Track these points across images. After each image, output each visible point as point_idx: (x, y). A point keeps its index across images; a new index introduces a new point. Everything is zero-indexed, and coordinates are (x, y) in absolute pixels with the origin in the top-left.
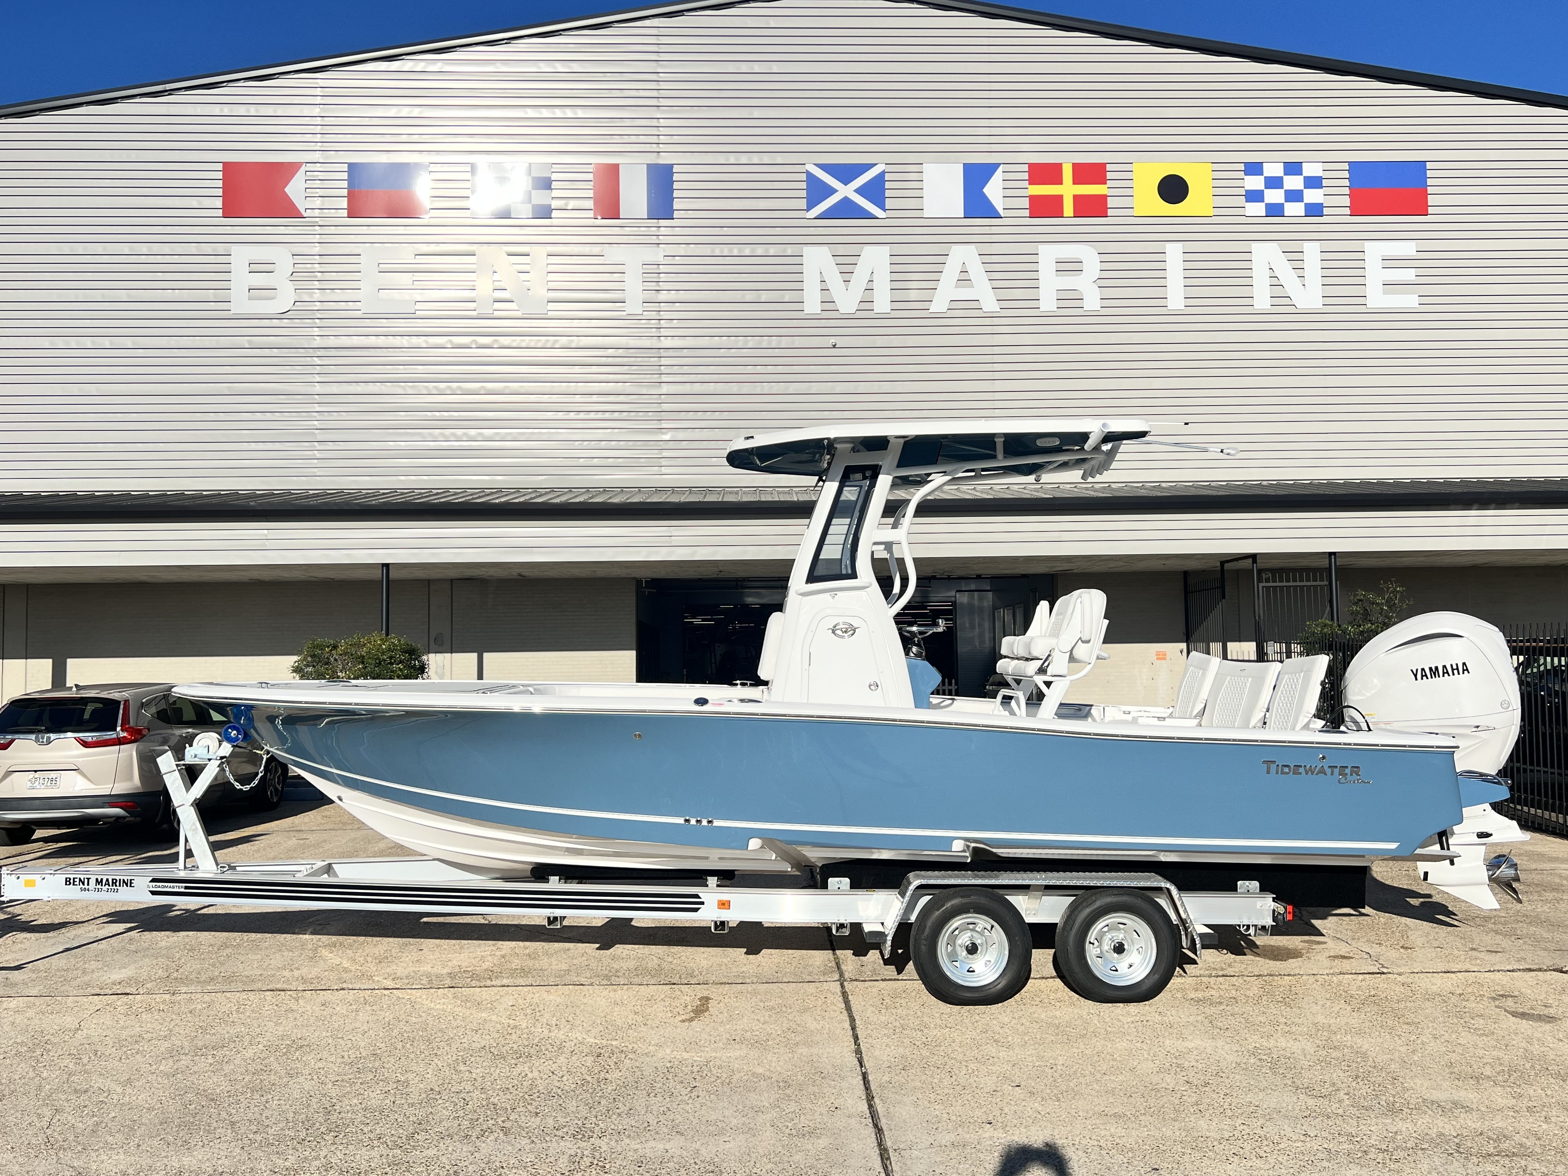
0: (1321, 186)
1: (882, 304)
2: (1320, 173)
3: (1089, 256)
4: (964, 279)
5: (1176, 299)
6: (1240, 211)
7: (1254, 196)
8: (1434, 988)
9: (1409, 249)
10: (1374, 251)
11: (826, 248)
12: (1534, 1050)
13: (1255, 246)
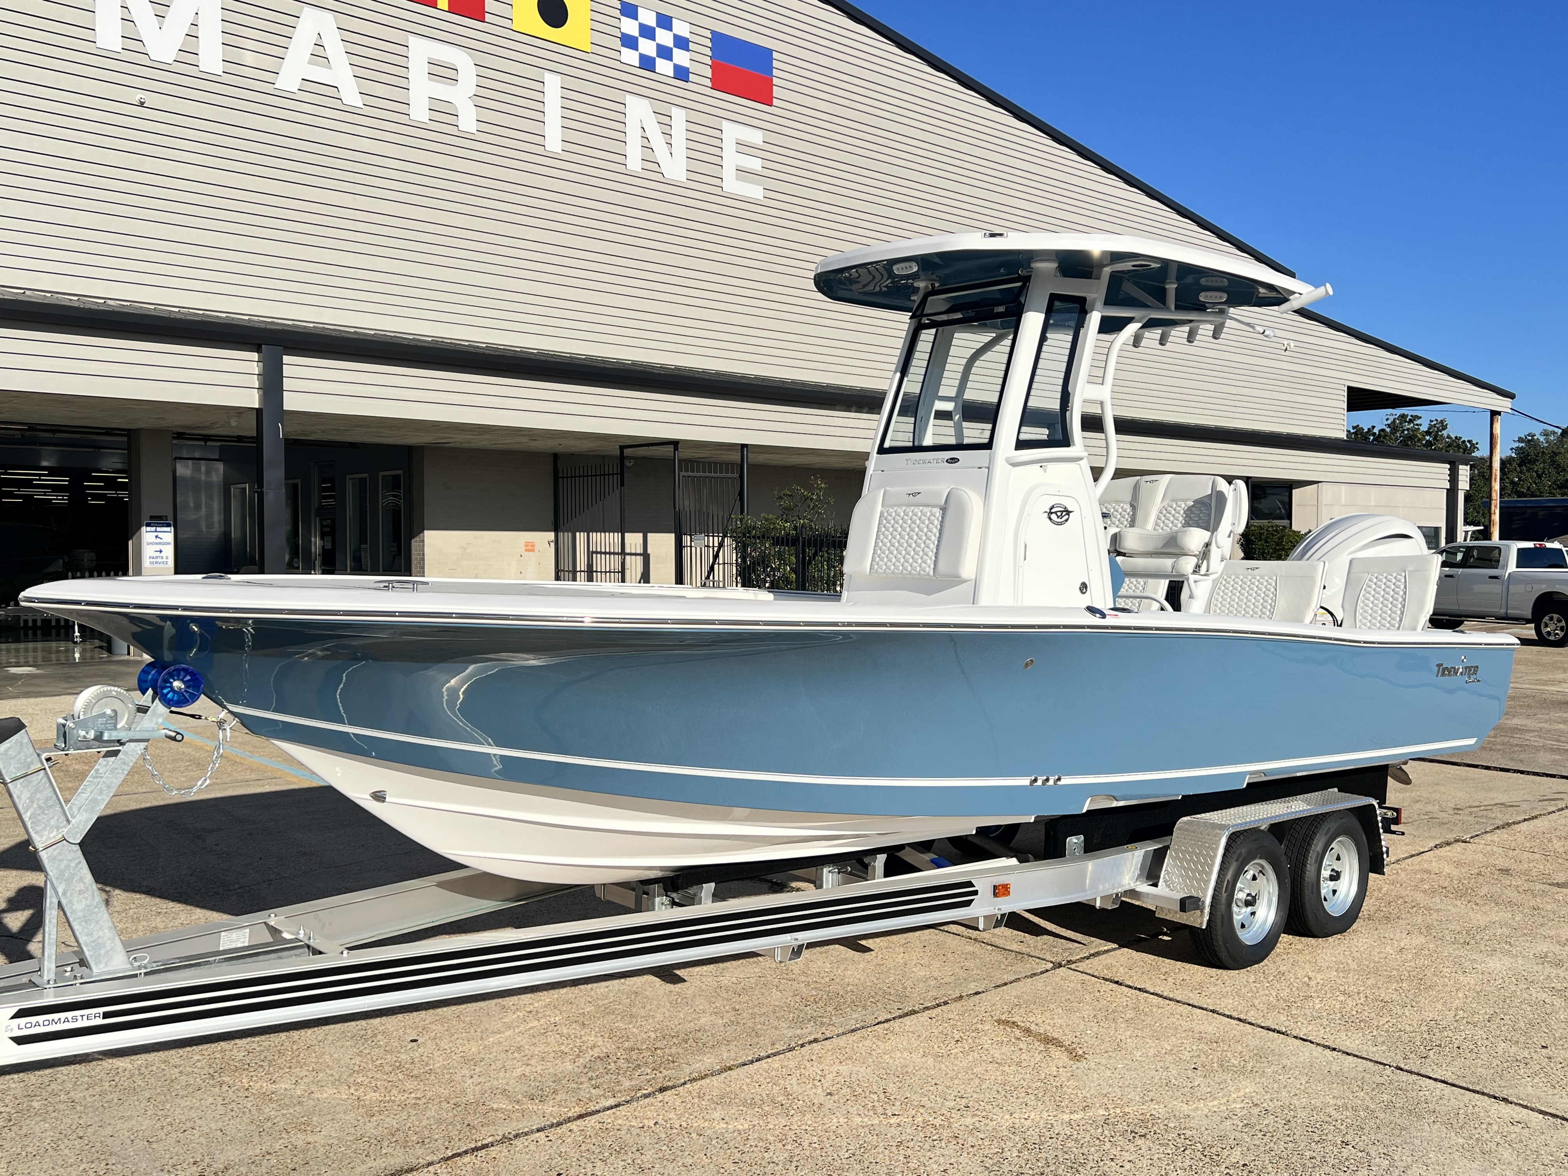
0: (688, 50)
1: (211, 61)
2: (687, 35)
3: (464, 63)
4: (319, 55)
5: (553, 140)
6: (616, 56)
7: (629, 42)
9: (756, 137)
10: (732, 132)
13: (629, 99)
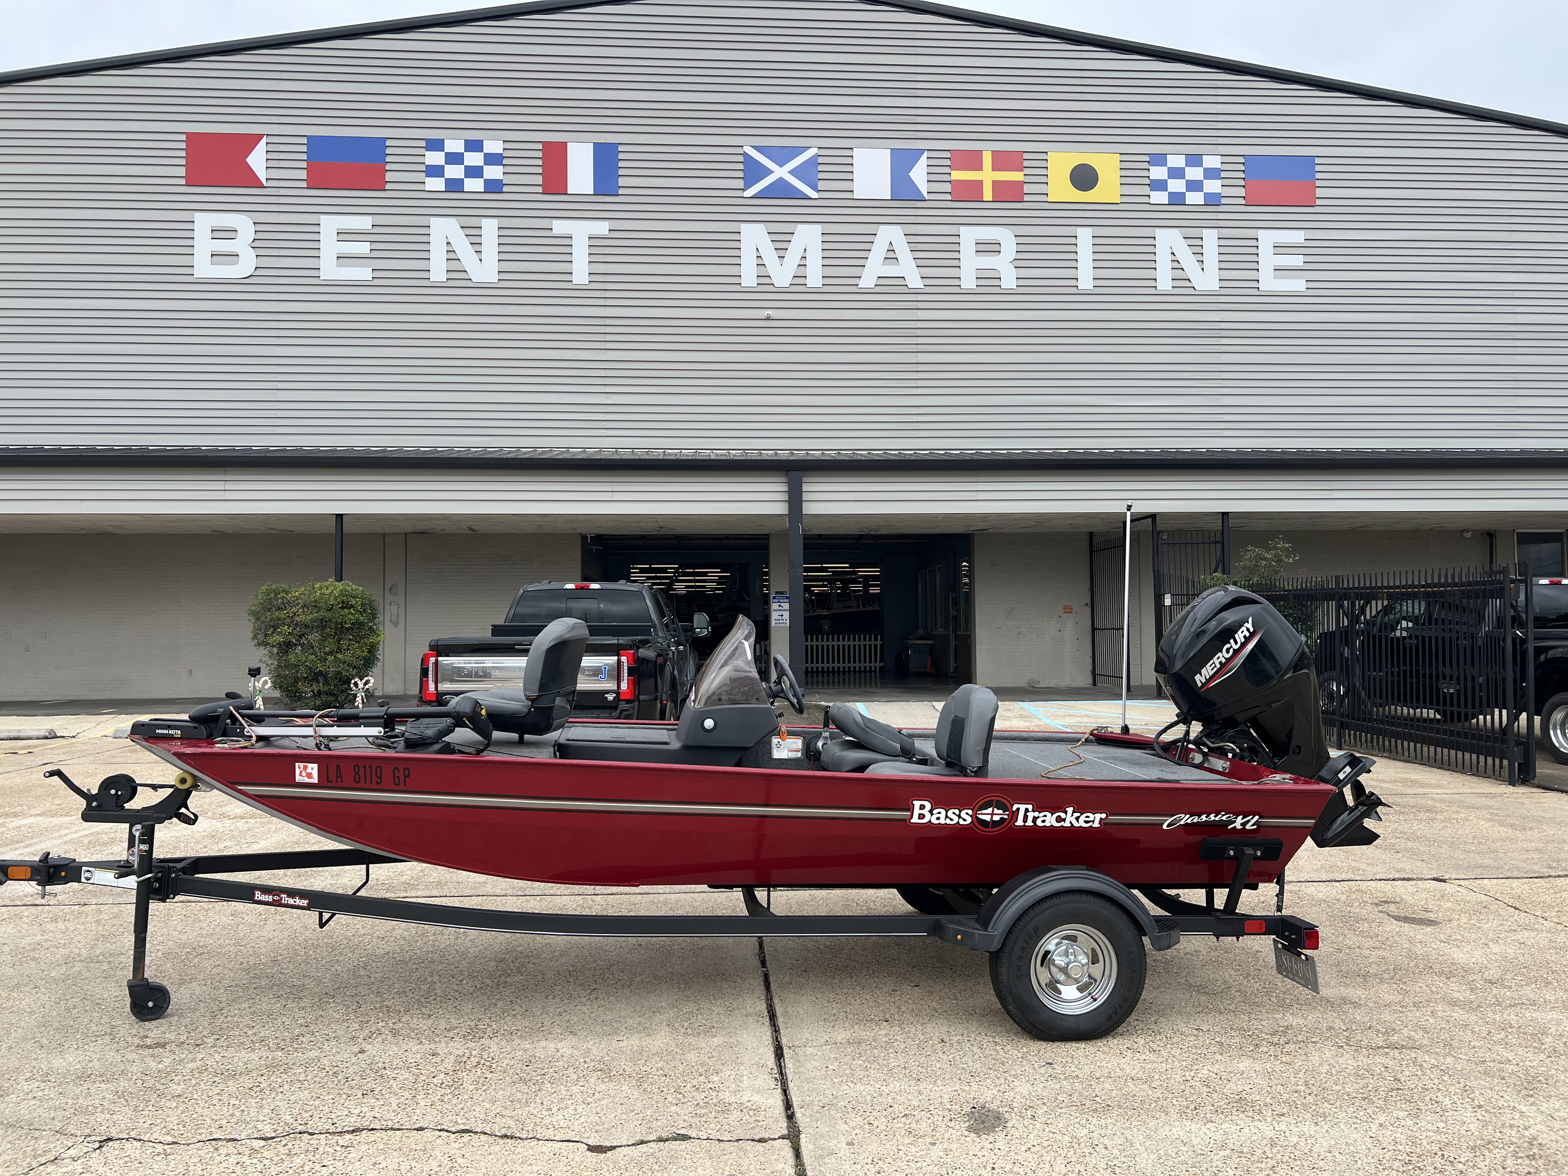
0: (1219, 177)
1: (814, 280)
2: (1219, 166)
3: (1006, 237)
4: (891, 257)
5: (1086, 280)
6: (1146, 200)
7: (1159, 185)
8: (1321, 896)
9: (1298, 237)
10: (1267, 239)
11: (762, 225)
12: (1416, 950)
13: (1158, 232)
